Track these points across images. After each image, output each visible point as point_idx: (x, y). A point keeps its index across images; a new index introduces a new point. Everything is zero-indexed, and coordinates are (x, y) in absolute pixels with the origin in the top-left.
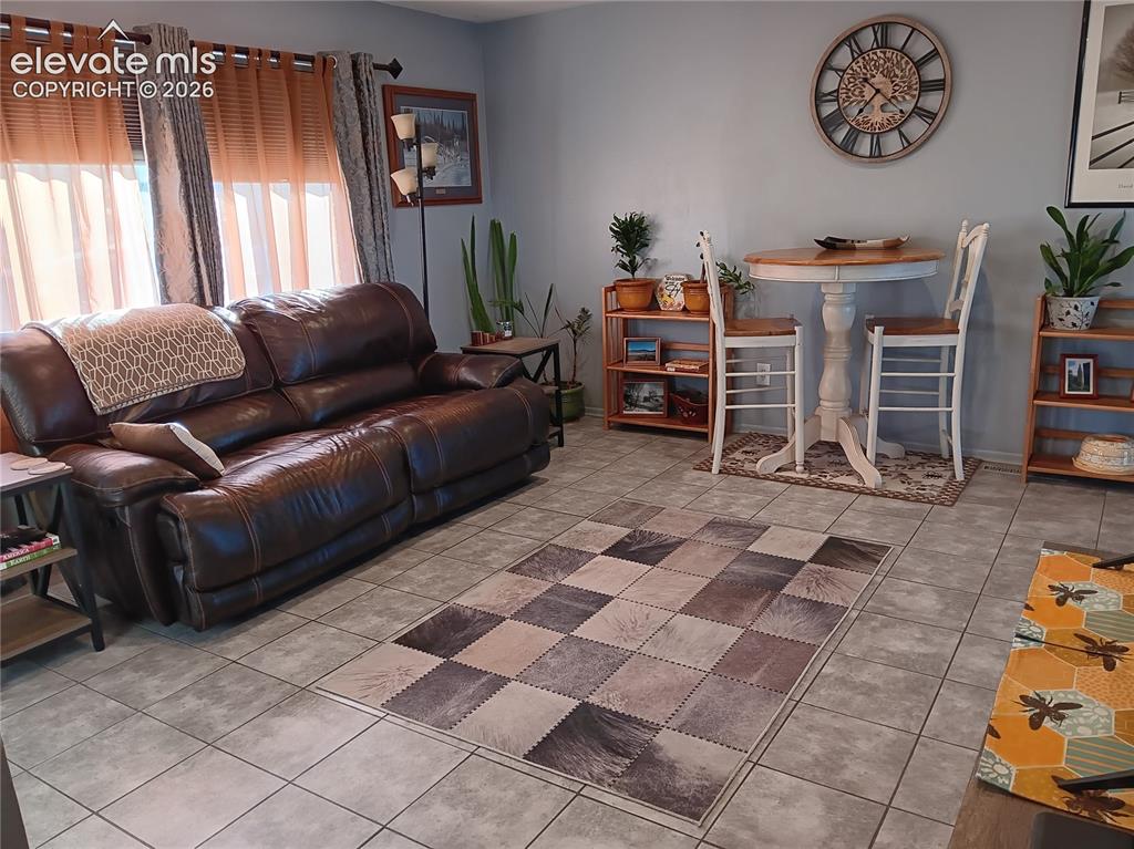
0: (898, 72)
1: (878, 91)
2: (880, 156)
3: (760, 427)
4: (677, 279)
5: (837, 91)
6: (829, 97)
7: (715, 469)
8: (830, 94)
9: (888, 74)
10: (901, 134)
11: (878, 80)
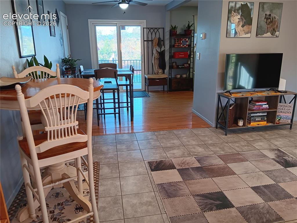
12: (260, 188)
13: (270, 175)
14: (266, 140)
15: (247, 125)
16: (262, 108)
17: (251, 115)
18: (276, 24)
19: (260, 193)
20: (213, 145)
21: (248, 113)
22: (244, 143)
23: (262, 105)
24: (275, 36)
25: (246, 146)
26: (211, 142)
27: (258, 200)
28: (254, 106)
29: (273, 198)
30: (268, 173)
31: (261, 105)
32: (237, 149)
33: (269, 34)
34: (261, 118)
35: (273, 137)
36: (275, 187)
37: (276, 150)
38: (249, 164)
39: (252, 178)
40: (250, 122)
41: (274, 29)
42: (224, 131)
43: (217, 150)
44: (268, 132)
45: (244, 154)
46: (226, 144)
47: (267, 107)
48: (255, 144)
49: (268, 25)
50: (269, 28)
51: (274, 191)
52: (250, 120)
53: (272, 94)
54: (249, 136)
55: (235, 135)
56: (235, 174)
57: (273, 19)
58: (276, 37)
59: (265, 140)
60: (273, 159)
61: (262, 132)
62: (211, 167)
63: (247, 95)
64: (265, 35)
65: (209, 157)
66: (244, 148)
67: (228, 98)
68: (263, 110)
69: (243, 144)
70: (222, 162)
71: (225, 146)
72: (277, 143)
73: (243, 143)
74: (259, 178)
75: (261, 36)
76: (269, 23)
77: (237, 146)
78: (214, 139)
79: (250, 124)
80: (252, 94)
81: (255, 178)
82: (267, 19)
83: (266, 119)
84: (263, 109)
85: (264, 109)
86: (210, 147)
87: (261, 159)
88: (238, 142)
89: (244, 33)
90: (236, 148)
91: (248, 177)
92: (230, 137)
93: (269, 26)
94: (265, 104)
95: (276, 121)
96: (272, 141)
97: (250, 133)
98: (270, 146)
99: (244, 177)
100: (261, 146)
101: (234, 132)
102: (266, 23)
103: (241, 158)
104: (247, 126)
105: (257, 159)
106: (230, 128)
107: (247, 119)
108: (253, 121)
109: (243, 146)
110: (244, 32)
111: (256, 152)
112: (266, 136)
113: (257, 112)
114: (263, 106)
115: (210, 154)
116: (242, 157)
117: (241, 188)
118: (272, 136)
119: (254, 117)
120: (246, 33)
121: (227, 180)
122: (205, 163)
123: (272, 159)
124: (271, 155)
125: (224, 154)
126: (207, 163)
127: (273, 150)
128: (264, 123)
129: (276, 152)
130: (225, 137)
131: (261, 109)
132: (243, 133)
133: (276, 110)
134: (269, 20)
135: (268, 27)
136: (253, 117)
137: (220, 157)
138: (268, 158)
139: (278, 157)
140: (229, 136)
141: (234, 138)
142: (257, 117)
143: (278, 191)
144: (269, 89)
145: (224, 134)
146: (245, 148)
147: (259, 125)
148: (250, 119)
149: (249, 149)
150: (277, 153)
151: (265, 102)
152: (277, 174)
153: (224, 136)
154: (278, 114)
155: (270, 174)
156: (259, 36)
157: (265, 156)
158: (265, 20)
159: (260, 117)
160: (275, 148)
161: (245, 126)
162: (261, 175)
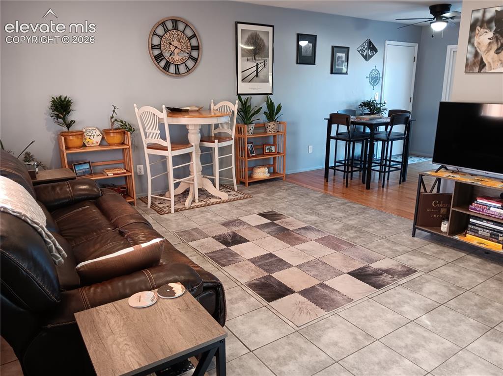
0: (182, 41)
1: (176, 47)
2: (179, 74)
3: (141, 194)
4: (92, 130)
5: (160, 45)
6: (156, 47)
7: (173, 211)
8: (157, 46)
9: (179, 41)
10: (186, 65)
11: (175, 43)
17: (471, 220)
23: (488, 206)
40: (466, 233)
47: (500, 213)
52: (467, 230)
68: (489, 216)
79: (466, 236)
83: (501, 239)
94: (497, 207)
108: (473, 233)
114: (492, 209)
119: (475, 226)
147: (482, 245)
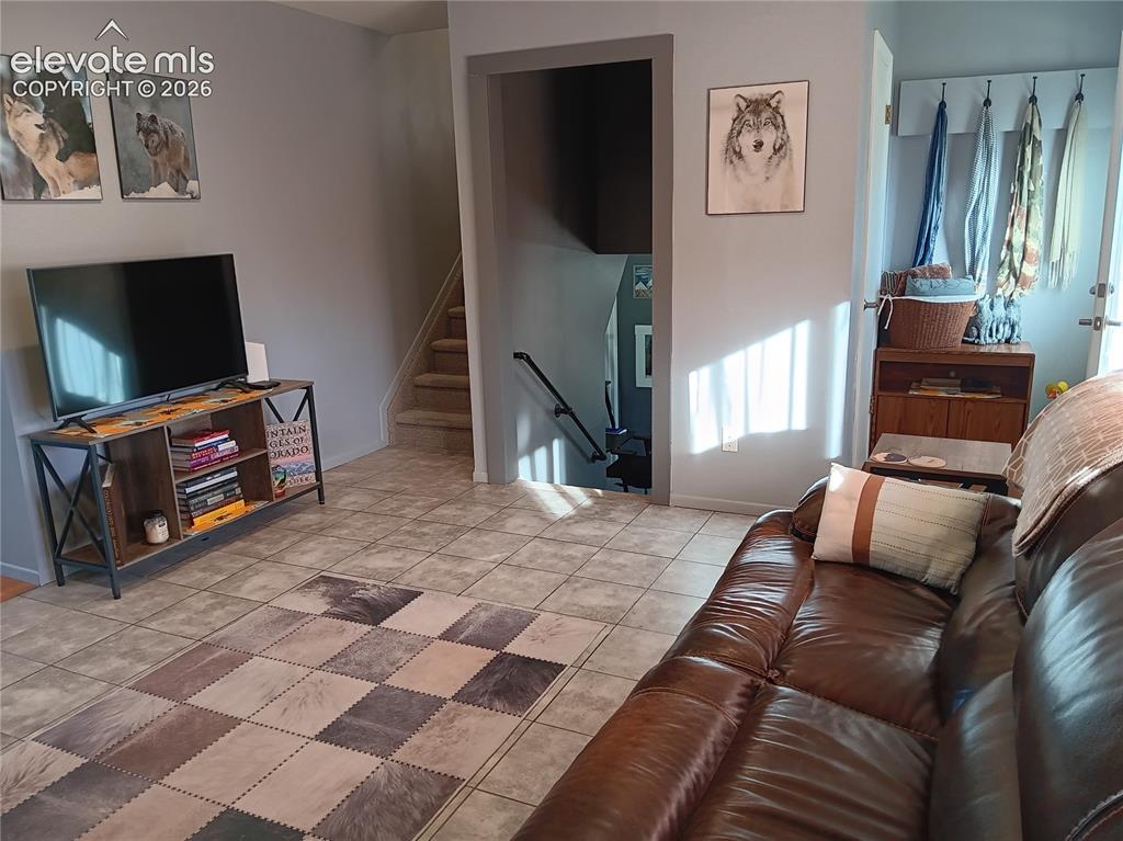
12: (344, 725)
13: (347, 669)
14: (271, 563)
15: (185, 531)
16: (218, 456)
17: (188, 490)
18: (183, 152)
19: (354, 739)
20: (88, 654)
21: (177, 487)
22: (204, 601)
23: (214, 447)
24: (189, 196)
25: (215, 609)
26: (70, 646)
27: (358, 765)
28: (188, 457)
29: (398, 732)
30: (338, 663)
31: (210, 446)
32: (188, 630)
33: (165, 190)
34: (225, 493)
35: (285, 544)
36: (382, 696)
37: (316, 582)
38: (261, 664)
39: (300, 705)
40: (191, 518)
41: (178, 171)
42: (104, 585)
43: (114, 666)
44: (259, 534)
45: (223, 638)
46: (139, 631)
47: (232, 448)
48: (243, 589)
49: (155, 155)
50: (161, 167)
51: (389, 710)
52: (189, 512)
53: (238, 398)
54: (204, 570)
55: (152, 584)
56: (238, 721)
57: (166, 133)
58: (193, 198)
59: (264, 565)
60: (325, 614)
61: (239, 540)
62: (133, 741)
63: (156, 420)
64: (153, 192)
65: (101, 710)
66: (212, 619)
67: (88, 448)
68: (222, 461)
69: (202, 606)
70: (162, 705)
71: (137, 638)
72: (307, 559)
73: (200, 602)
74: (320, 694)
75: (140, 195)
76: (156, 147)
77: (183, 622)
78: (76, 630)
79: (193, 524)
80: (168, 413)
81: (309, 700)
82: (148, 133)
83: (238, 491)
84: (221, 459)
85: (225, 456)
86: (82, 668)
87: (291, 629)
88: (179, 605)
89: (75, 181)
90: (182, 628)
91: (285, 710)
92: (137, 599)
93: (158, 159)
94: (225, 440)
95: (274, 490)
96: (289, 558)
97: (203, 559)
98: (292, 576)
99: (271, 715)
100: (264, 587)
101: (142, 574)
102: (147, 146)
103: (221, 656)
104: (185, 536)
105: (278, 637)
106: (126, 565)
107: (181, 512)
108: (200, 512)
109: (204, 612)
110: (72, 179)
111: (260, 615)
112: (261, 547)
113: (204, 476)
114: (221, 447)
115: (94, 694)
116: (223, 651)
117: (286, 756)
118: (278, 542)
119: (198, 495)
120: (83, 184)
121: (218, 757)
122: (94, 738)
123: (323, 615)
124: (314, 604)
125: (150, 672)
126: (108, 734)
127: (310, 585)
128: (237, 509)
129: (323, 588)
130: (118, 608)
131: (216, 460)
132: (176, 566)
133: (265, 451)
134: (156, 138)
135: (156, 163)
136: (195, 495)
137: (147, 686)
138: (311, 617)
139: (337, 600)
140: (128, 596)
141: (153, 595)
142: (209, 491)
143: (399, 704)
144: (214, 386)
145: (106, 598)
146: (217, 617)
147: (225, 520)
148: (187, 506)
149: (234, 613)
150: (327, 591)
151: (220, 430)
152: (363, 655)
153: (112, 605)
154: (273, 463)
155: (346, 664)
156: (133, 195)
157: (297, 616)
158: (141, 136)
159: (219, 487)
160: (309, 576)
161: (180, 539)
162: (321, 681)
